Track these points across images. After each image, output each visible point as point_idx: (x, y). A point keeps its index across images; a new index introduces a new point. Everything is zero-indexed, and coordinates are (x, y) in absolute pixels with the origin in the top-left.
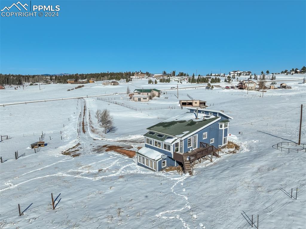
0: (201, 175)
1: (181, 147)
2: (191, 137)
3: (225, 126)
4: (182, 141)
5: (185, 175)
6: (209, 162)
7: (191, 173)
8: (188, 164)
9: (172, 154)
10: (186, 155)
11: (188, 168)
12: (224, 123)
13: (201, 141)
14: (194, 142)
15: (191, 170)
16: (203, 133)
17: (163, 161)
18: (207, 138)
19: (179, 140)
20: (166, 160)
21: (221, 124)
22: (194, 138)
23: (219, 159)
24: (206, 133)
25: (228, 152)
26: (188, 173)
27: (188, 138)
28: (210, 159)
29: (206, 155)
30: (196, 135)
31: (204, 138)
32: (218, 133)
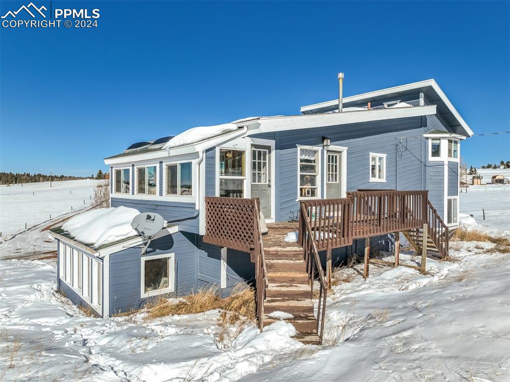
1: (257, 183)
2: (315, 148)
3: (450, 151)
4: (267, 151)
5: (255, 337)
6: (412, 274)
7: (306, 321)
8: (287, 261)
9: (197, 208)
10: (286, 228)
11: (284, 289)
12: (448, 135)
13: (361, 188)
14: (329, 181)
15: (306, 303)
16: (372, 154)
17: (147, 253)
18: (384, 180)
19: (249, 136)
20: (174, 254)
21: (433, 139)
22: (329, 162)
23: (455, 266)
24: (380, 159)
25: (476, 250)
26: (283, 322)
27: (302, 150)
28: (416, 265)
29: (397, 230)
30: (341, 152)
31: (374, 175)
32: (425, 175)
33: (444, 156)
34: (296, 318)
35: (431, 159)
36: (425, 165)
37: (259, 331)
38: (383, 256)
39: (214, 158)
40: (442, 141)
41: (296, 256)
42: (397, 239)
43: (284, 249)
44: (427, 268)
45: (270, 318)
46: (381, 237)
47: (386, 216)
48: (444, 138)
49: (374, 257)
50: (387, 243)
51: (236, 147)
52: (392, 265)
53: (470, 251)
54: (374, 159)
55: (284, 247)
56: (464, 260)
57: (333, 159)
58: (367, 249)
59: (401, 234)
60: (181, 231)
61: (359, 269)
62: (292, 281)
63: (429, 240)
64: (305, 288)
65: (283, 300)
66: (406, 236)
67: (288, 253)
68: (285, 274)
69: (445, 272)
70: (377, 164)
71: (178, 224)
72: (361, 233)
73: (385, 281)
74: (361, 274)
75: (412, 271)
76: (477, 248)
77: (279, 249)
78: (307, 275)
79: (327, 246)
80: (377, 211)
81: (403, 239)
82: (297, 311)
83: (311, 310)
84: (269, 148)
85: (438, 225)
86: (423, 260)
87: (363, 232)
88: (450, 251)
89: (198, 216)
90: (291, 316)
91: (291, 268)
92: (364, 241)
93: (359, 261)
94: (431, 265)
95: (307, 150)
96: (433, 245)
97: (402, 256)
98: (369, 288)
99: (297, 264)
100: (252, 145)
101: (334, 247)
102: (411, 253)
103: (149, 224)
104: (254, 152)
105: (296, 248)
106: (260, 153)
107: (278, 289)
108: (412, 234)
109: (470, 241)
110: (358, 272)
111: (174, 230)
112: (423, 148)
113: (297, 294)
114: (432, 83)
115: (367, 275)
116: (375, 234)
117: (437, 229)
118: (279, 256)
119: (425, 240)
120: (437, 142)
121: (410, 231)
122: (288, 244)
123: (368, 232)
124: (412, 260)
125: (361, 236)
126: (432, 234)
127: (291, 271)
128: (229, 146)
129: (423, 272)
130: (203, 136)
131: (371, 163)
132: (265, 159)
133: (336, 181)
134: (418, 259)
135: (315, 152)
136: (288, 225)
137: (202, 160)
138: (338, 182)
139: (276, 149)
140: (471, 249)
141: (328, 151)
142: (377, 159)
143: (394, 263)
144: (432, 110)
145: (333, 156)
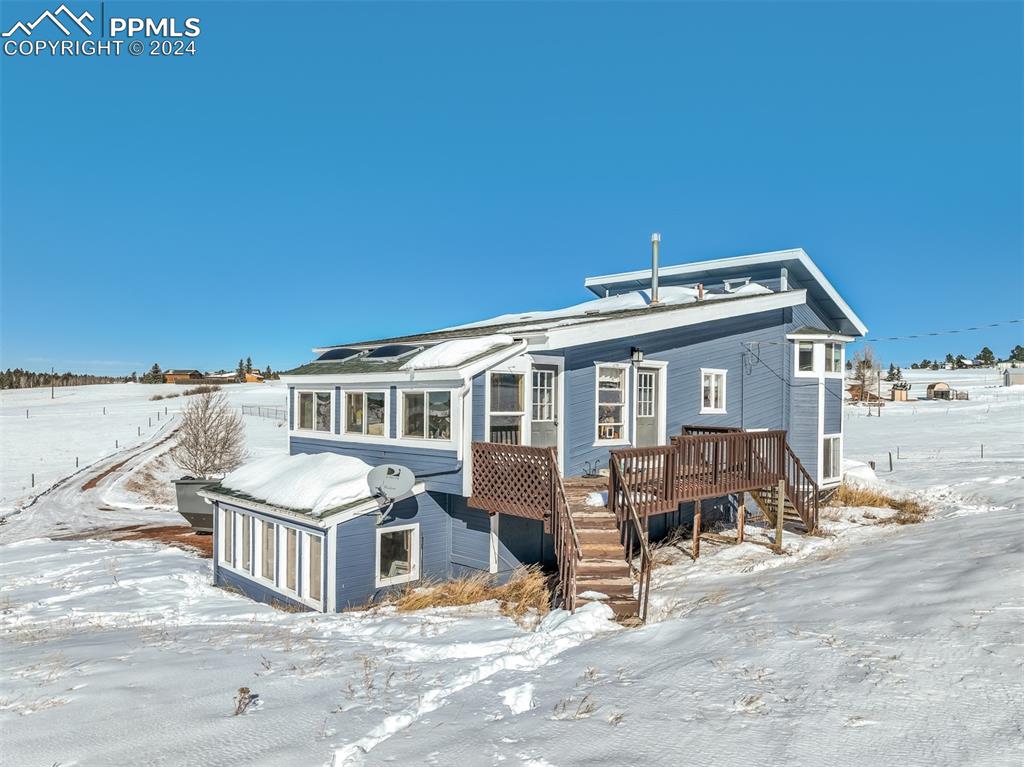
0: (744, 615)
1: (539, 420)
2: (621, 365)
3: (828, 361)
4: (553, 372)
5: (567, 619)
6: (760, 553)
7: (625, 602)
8: (596, 531)
9: (460, 459)
10: (582, 486)
11: (594, 565)
12: (824, 337)
13: (688, 423)
14: (640, 414)
15: (624, 581)
16: (704, 371)
17: (384, 523)
18: (723, 411)
19: (529, 353)
20: (418, 524)
21: (802, 342)
22: (640, 385)
23: (826, 543)
24: (718, 377)
25: (864, 521)
26: (598, 603)
27: (601, 369)
28: (768, 541)
29: (741, 490)
30: (658, 369)
31: (707, 404)
32: (788, 401)
33: (818, 371)
34: (612, 599)
35: (799, 374)
36: (788, 383)
37: (569, 613)
38: (721, 529)
39: (482, 386)
40: (816, 346)
41: (606, 524)
42: (741, 501)
43: (591, 515)
44: (784, 545)
45: (581, 598)
46: (719, 500)
47: (724, 468)
48: (819, 341)
49: (707, 531)
50: (727, 510)
51: (512, 369)
52: (733, 542)
53: (854, 522)
54: (707, 377)
55: (589, 512)
56: (842, 534)
57: (647, 381)
58: (697, 518)
59: (747, 496)
60: (428, 492)
61: (684, 547)
62: (604, 555)
63: (788, 504)
64: (621, 563)
65: (595, 579)
66: (755, 497)
67: (596, 521)
68: (594, 547)
69: (808, 550)
70: (713, 384)
71: (424, 481)
72: (690, 494)
73: (722, 562)
74: (688, 554)
75: (762, 549)
76: (867, 516)
77: (585, 515)
78: (623, 548)
79: (645, 512)
80: (711, 459)
81: (750, 503)
82: (614, 591)
83: (630, 589)
84: (555, 368)
85: (801, 481)
86: (778, 534)
87: (692, 492)
88: (821, 521)
89: (460, 469)
90: (606, 596)
91: (601, 540)
92: (694, 506)
93: (685, 537)
94: (789, 540)
95: (608, 369)
96: (795, 512)
97: (749, 529)
98: (700, 571)
99: (608, 535)
100: (533, 365)
101: (654, 513)
102: (761, 525)
103: (391, 481)
104: (535, 375)
105: (606, 514)
106: (542, 375)
107: (588, 564)
108: (764, 494)
109: (857, 506)
110: (683, 551)
111: (419, 489)
112: (786, 357)
113: (612, 572)
114: (800, 254)
115: (697, 555)
116: (710, 495)
117: (801, 487)
118: (585, 524)
119: (781, 504)
120: (809, 346)
121: (760, 490)
122: (594, 509)
123: (700, 493)
124: (763, 535)
125: (690, 499)
126: (794, 496)
127: (601, 543)
128: (504, 369)
129: (776, 549)
130: (467, 355)
131: (704, 384)
132: (549, 385)
133: (650, 414)
134: (772, 533)
135: (621, 371)
136: (585, 482)
137: (468, 391)
138: (653, 415)
139: (566, 370)
140: (856, 519)
141: (639, 368)
142: (713, 378)
143: (736, 539)
144: (799, 298)
145: (646, 376)
